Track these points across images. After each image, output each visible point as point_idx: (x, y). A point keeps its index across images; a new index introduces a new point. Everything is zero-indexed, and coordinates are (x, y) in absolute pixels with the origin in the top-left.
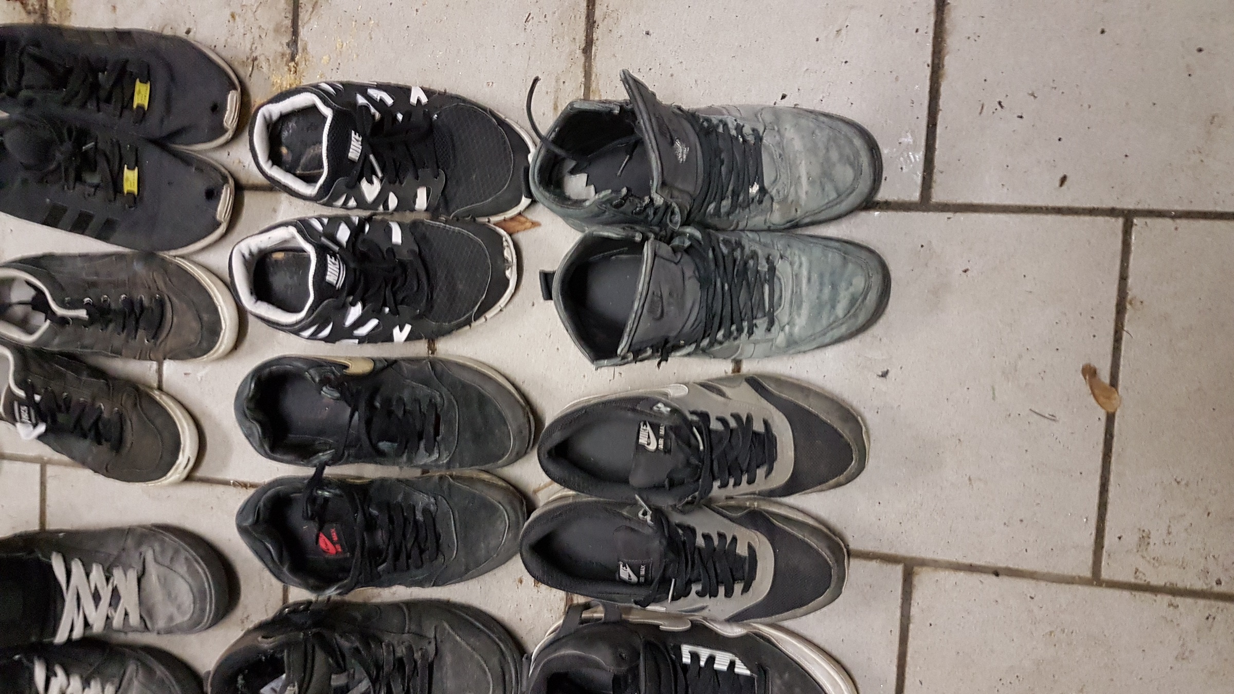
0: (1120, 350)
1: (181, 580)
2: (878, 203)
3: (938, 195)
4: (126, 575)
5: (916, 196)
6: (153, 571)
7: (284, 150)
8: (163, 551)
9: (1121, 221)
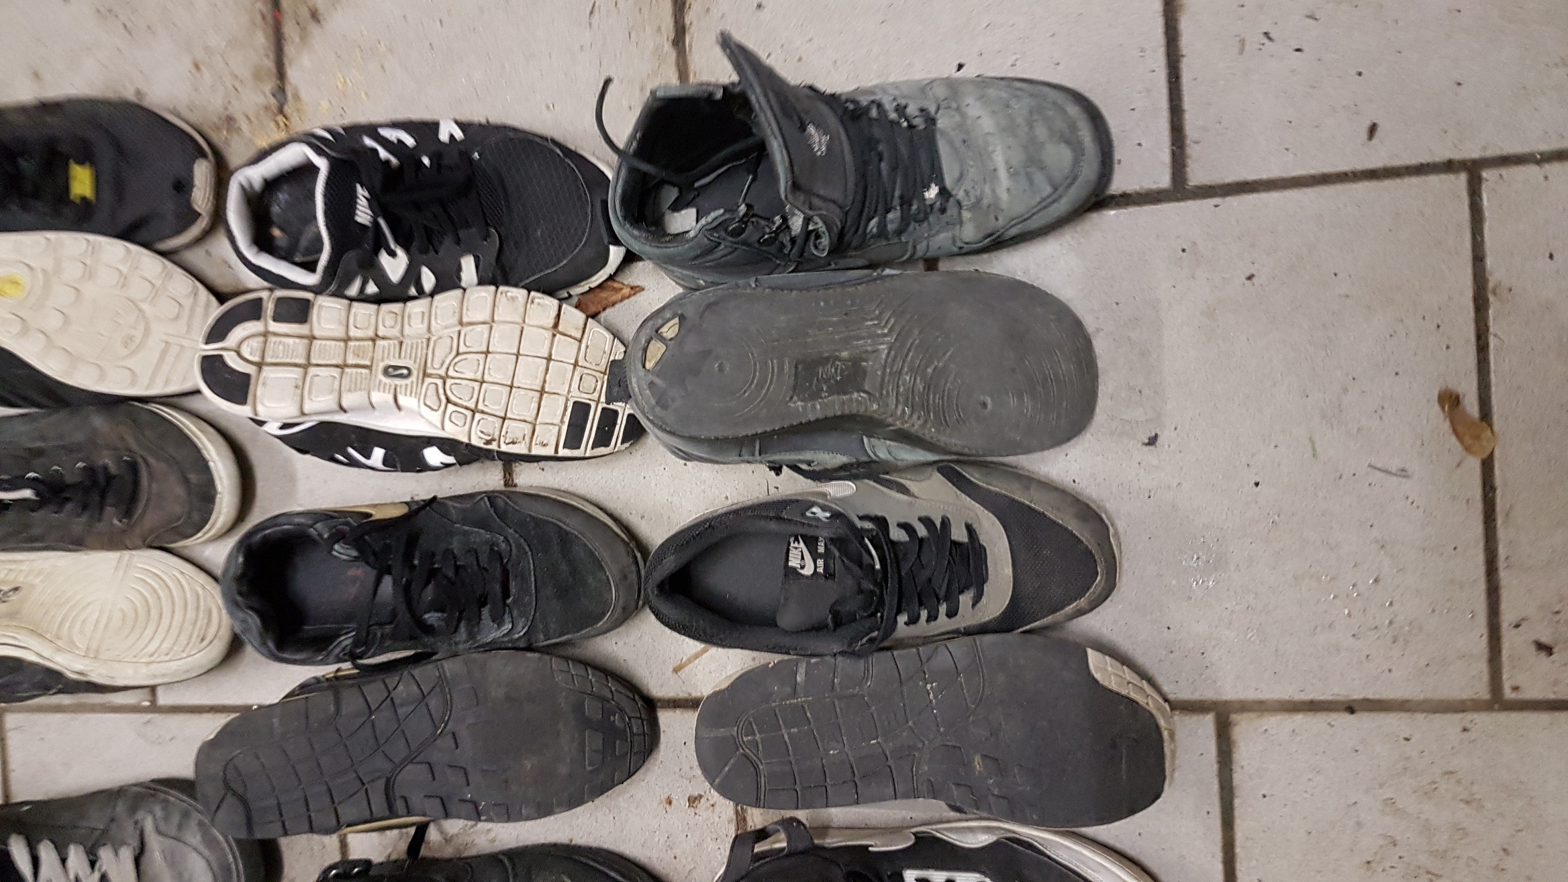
0: (1489, 363)
1: (194, 855)
2: (1113, 197)
3: (1197, 175)
4: (117, 854)
5: (1164, 180)
6: (155, 844)
7: (276, 232)
8: (166, 818)
9: (1463, 178)
